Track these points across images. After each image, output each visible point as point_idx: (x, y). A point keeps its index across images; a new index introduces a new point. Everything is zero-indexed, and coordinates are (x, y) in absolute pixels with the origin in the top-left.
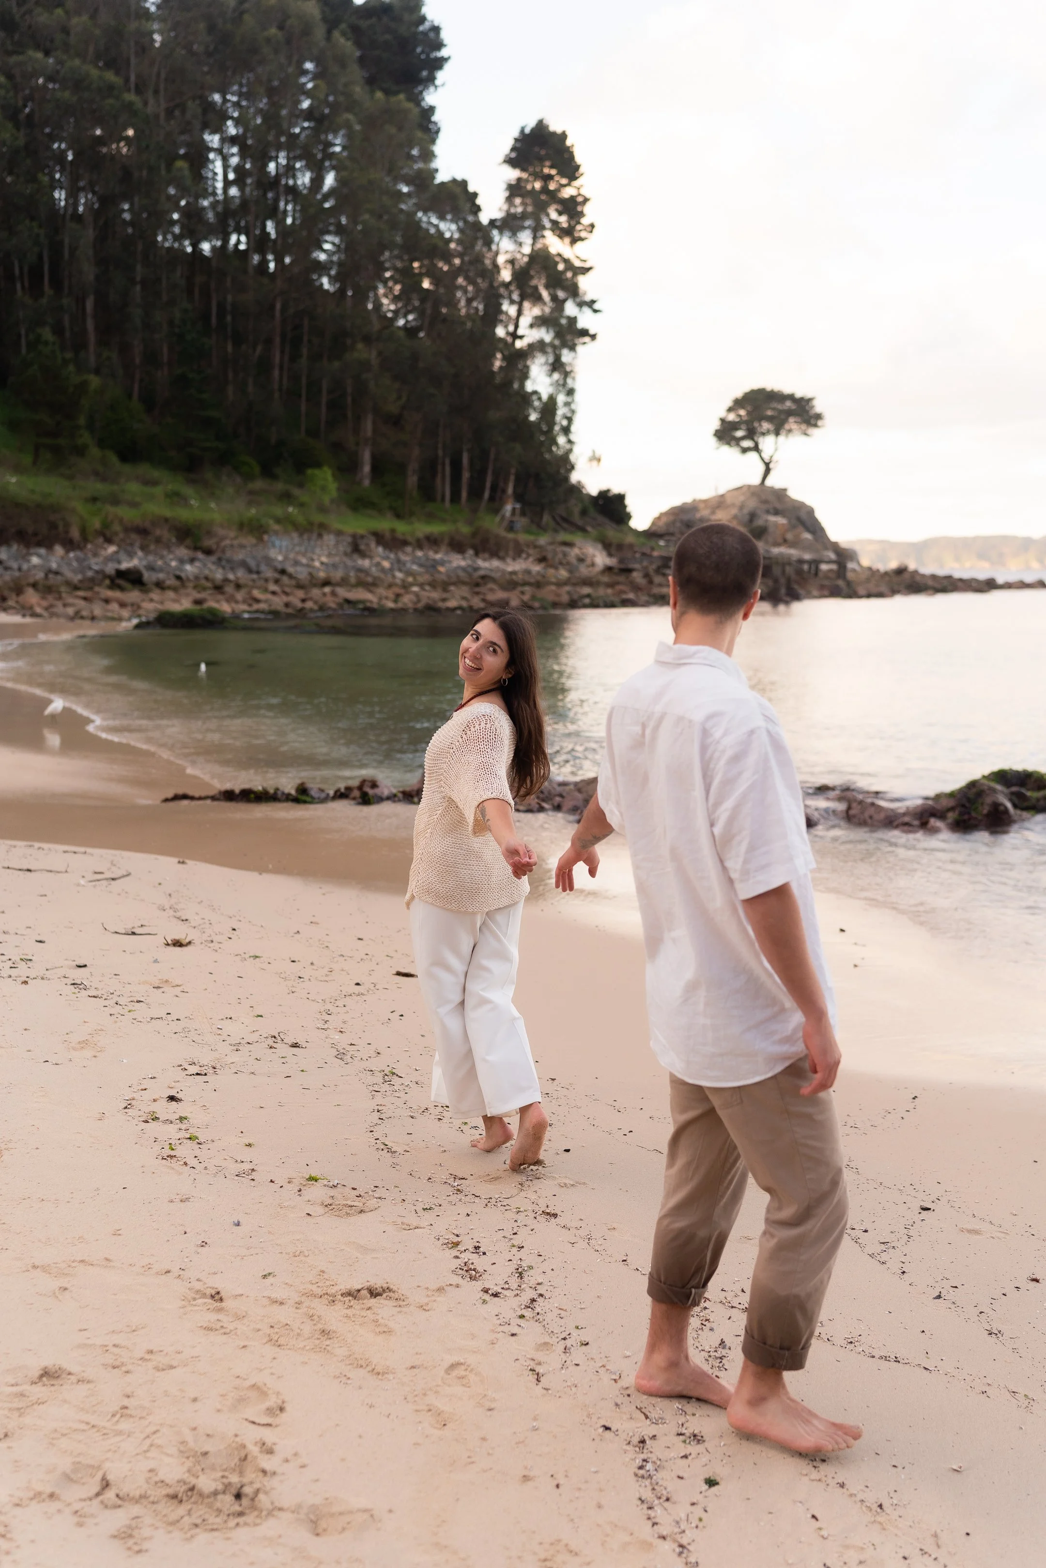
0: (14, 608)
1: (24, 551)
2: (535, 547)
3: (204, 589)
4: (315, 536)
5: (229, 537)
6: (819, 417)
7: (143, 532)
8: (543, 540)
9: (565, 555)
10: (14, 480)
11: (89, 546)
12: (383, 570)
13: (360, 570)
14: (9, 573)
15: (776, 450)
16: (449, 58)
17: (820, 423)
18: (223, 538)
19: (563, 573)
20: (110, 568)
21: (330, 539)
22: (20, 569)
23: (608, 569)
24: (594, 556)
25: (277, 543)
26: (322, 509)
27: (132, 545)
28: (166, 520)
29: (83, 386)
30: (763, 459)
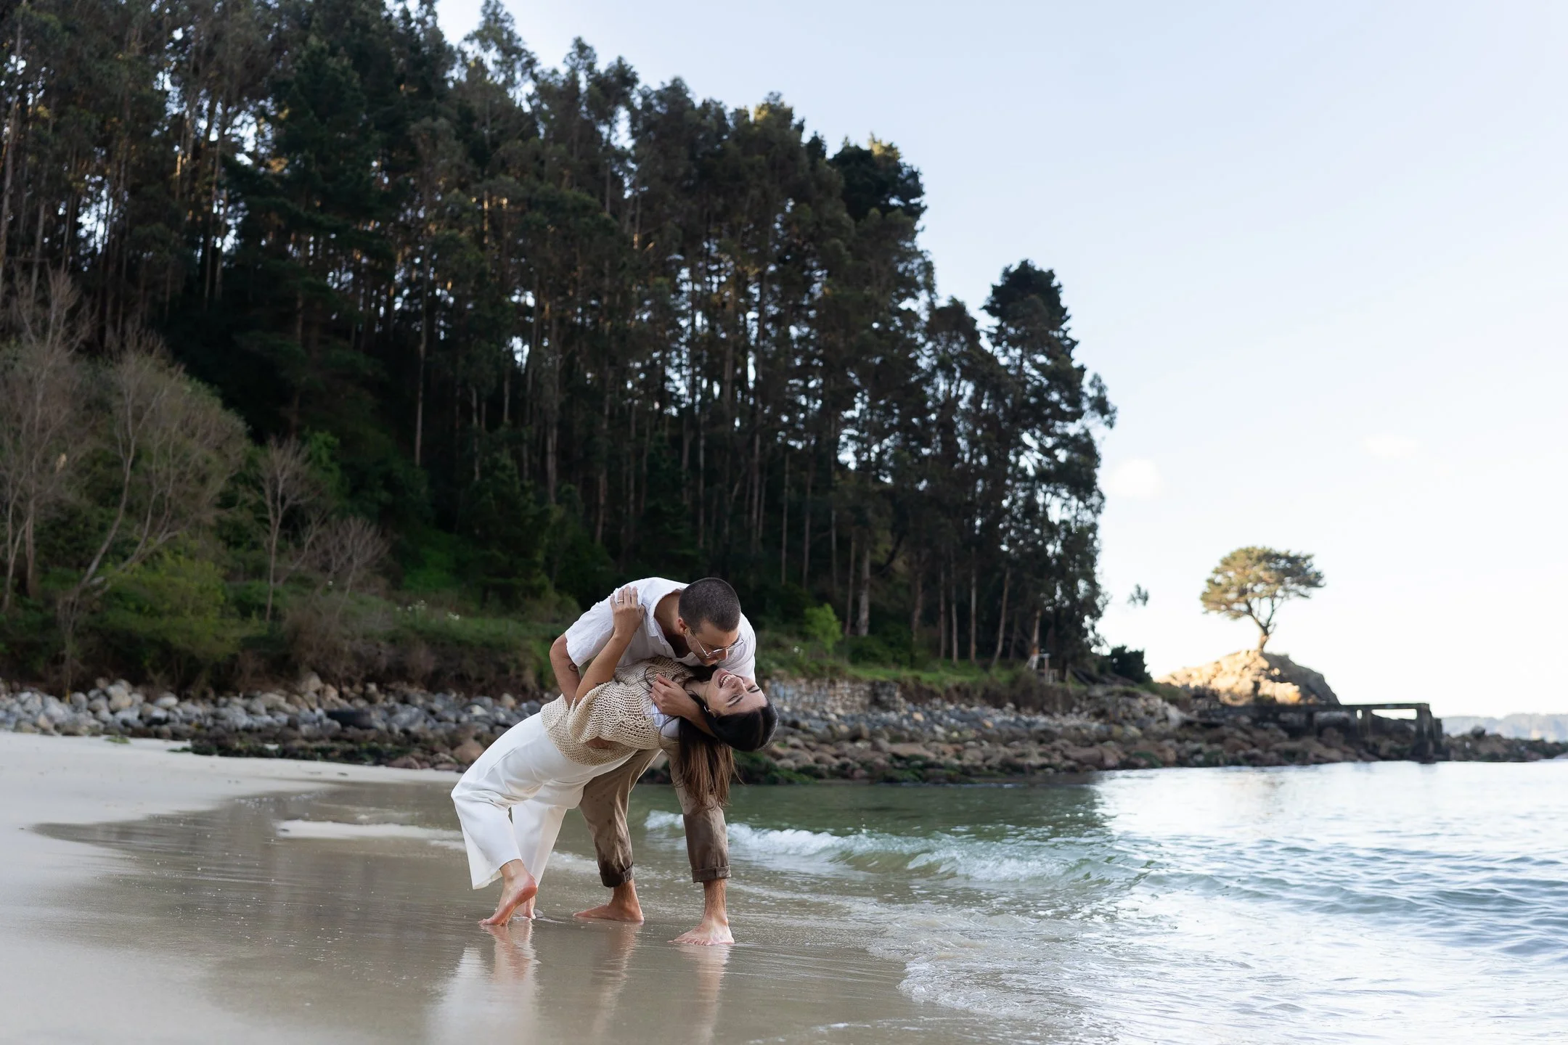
0: (447, 762)
1: (465, 700)
2: (1089, 698)
4: (826, 684)
6: (1318, 576)
8: (1098, 691)
9: (1129, 706)
10: (457, 617)
12: (917, 723)
13: (887, 724)
14: (443, 724)
15: (1273, 612)
17: (1321, 583)
19: (1133, 730)
21: (844, 687)
22: (458, 722)
23: (1187, 724)
24: (1165, 709)
25: (781, 691)
29: (543, 518)
30: (1260, 625)
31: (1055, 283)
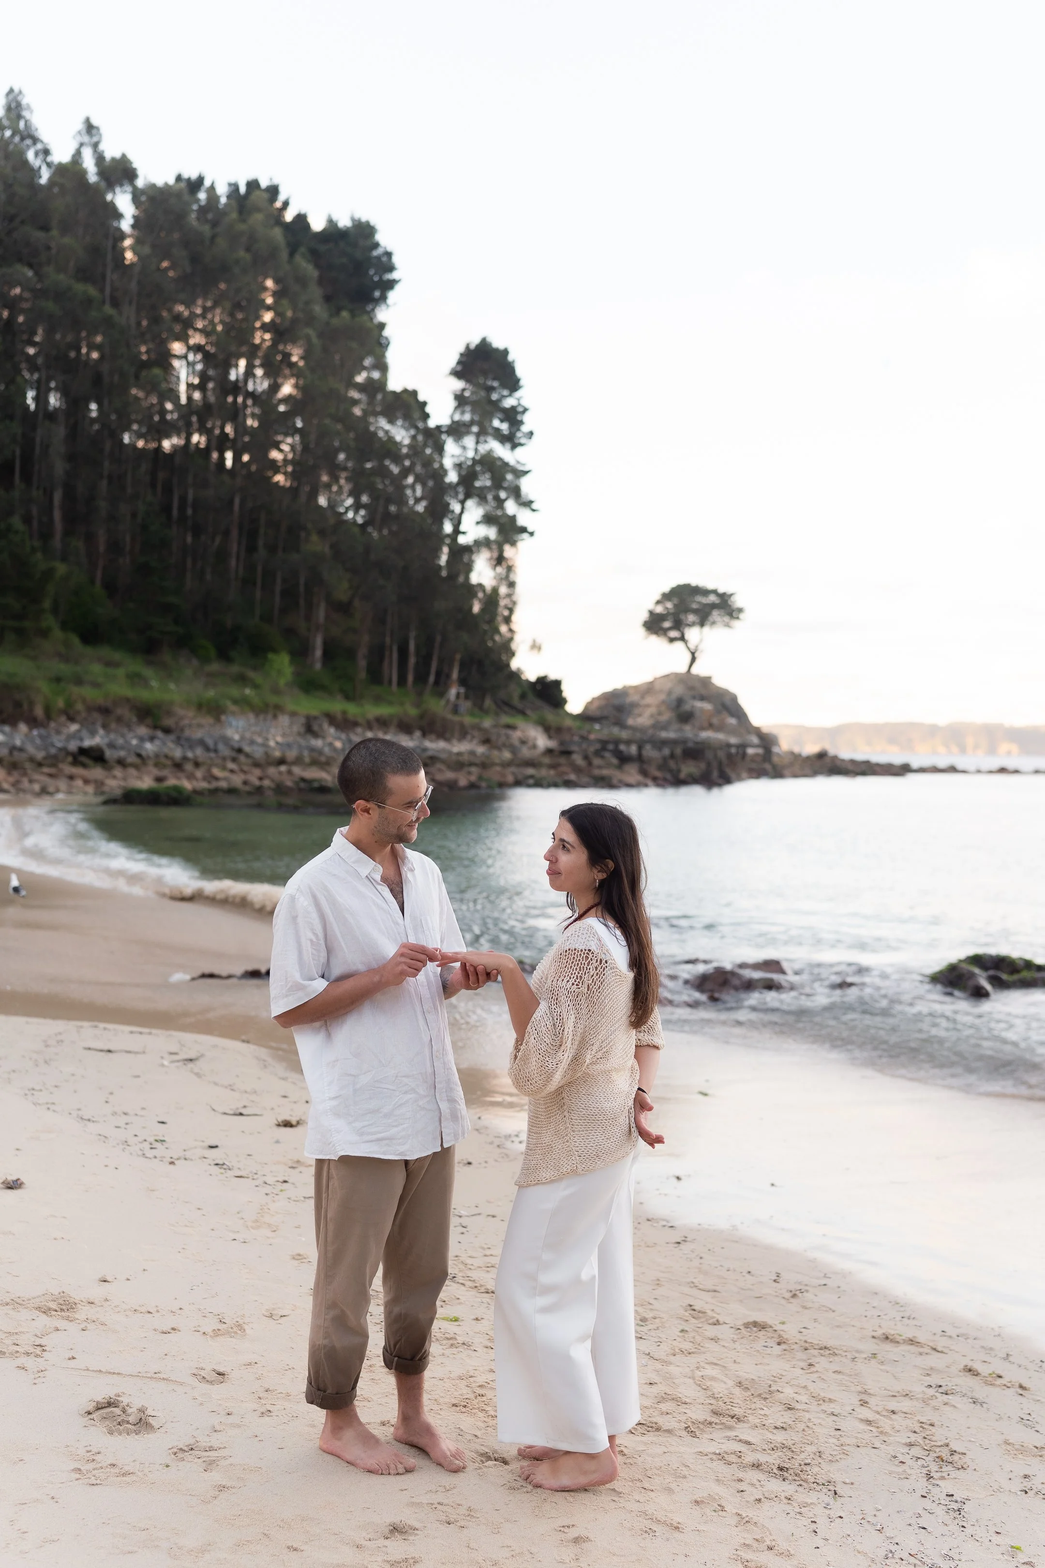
2: (480, 729)
3: (164, 766)
4: (270, 716)
5: (187, 716)
6: (740, 610)
7: (105, 711)
8: (487, 723)
9: (508, 737)
11: (53, 725)
12: (335, 749)
13: (312, 750)
15: (701, 641)
16: (400, 280)
17: (741, 616)
18: (182, 718)
19: (507, 755)
20: (73, 746)
21: (284, 720)
23: (549, 751)
24: (535, 739)
25: (234, 723)
26: (276, 691)
27: (93, 723)
28: (128, 700)
29: (49, 574)
30: (689, 648)
31: (510, 358)
